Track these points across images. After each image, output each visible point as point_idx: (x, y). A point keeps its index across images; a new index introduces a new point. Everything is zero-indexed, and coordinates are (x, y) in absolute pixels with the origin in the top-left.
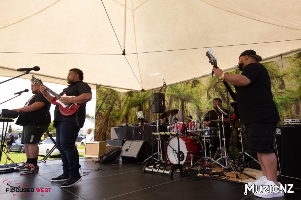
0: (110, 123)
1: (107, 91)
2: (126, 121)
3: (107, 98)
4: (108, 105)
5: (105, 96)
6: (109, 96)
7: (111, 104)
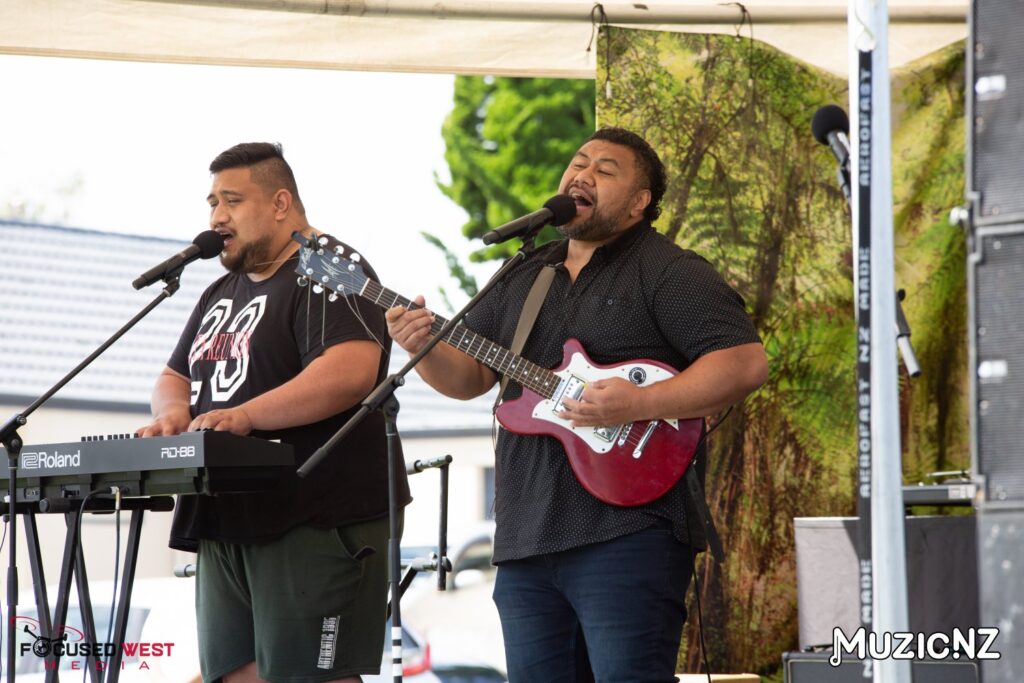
0: (763, 465)
1: (709, 83)
2: (933, 422)
3: (706, 172)
4: (727, 256)
5: (690, 150)
6: (734, 145)
7: (756, 235)
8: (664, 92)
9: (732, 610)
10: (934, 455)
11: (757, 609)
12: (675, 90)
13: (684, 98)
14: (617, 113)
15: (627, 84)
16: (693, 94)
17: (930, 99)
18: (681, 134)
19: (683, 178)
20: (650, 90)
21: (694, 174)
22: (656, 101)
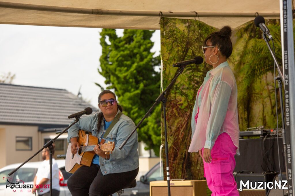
3: (190, 53)
4: (194, 75)
5: (185, 48)
6: (196, 47)
7: (202, 69)
8: (178, 33)
9: (192, 164)
10: (247, 124)
11: (199, 164)
12: (181, 33)
13: (183, 35)
14: (165, 39)
15: (168, 32)
16: (185, 34)
17: (243, 36)
18: (183, 44)
19: (183, 55)
20: (174, 33)
21: (186, 54)
22: (176, 36)
